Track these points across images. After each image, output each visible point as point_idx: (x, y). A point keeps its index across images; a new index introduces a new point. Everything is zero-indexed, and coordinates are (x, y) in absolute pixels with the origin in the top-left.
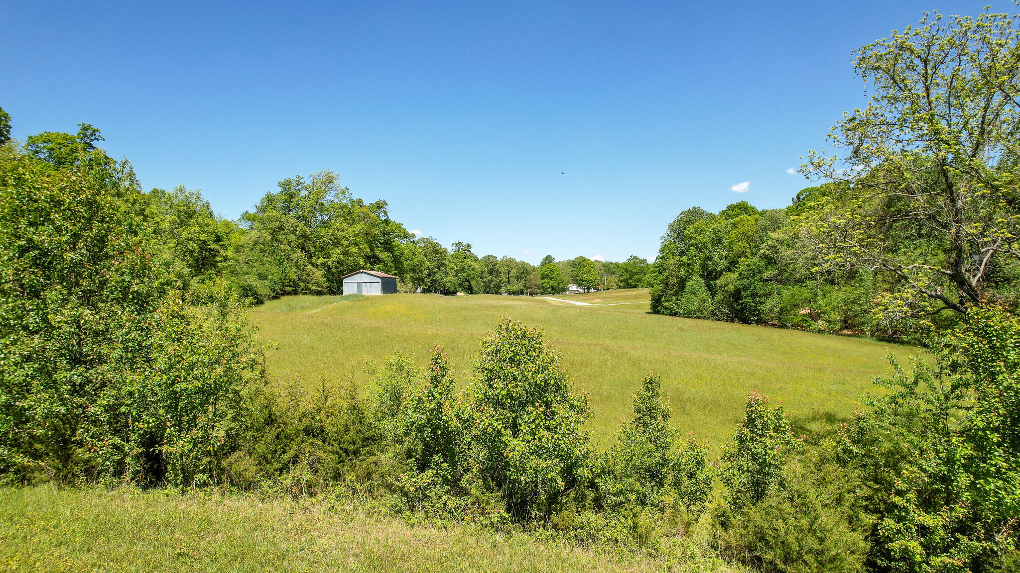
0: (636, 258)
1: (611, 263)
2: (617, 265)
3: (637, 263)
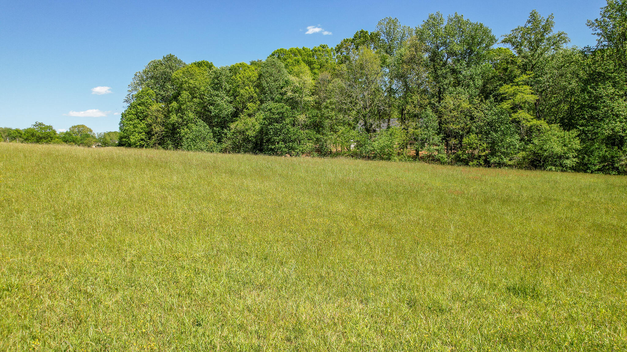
0: (41, 124)
3: (43, 129)
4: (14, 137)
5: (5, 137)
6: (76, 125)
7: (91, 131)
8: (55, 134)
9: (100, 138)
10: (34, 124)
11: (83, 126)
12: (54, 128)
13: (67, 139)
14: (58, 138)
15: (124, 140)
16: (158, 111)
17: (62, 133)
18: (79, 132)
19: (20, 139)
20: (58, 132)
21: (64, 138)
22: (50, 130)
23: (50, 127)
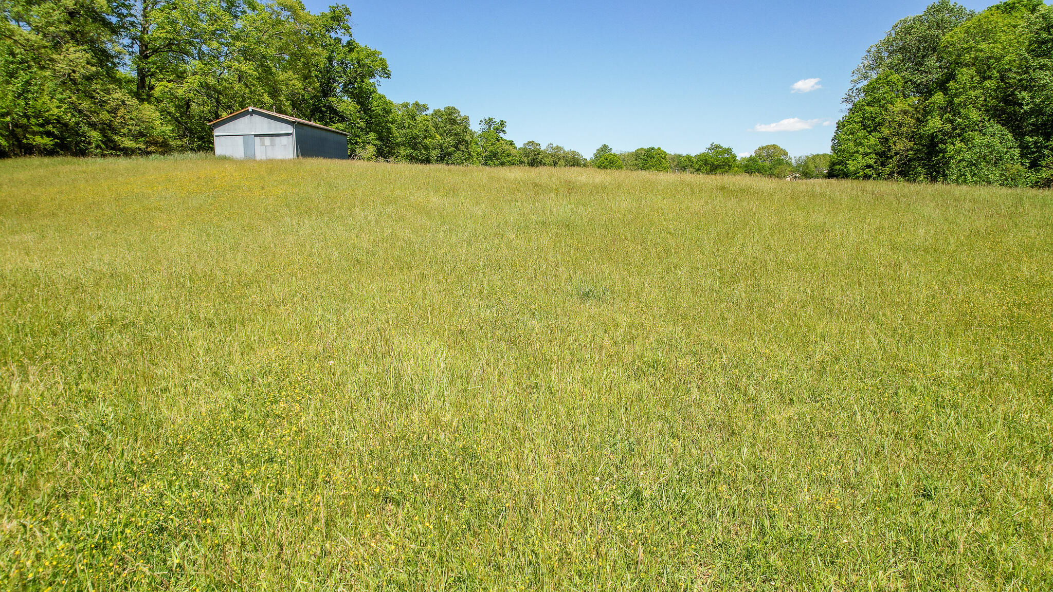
0: (718, 147)
1: (680, 156)
2: (688, 158)
3: (720, 153)
4: (684, 167)
5: (674, 167)
6: (764, 145)
7: (786, 154)
8: (734, 161)
9: (799, 166)
10: (709, 146)
11: (775, 147)
12: (735, 151)
13: (751, 167)
14: (738, 167)
15: (838, 167)
16: (905, 112)
17: (743, 159)
18: (768, 156)
19: (691, 169)
20: (738, 158)
21: (746, 166)
22: (728, 154)
23: (728, 151)
